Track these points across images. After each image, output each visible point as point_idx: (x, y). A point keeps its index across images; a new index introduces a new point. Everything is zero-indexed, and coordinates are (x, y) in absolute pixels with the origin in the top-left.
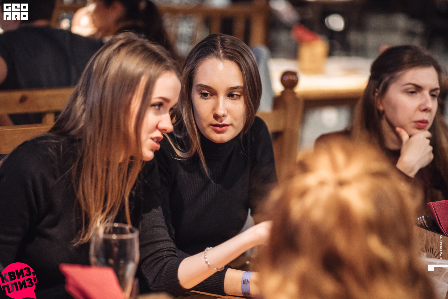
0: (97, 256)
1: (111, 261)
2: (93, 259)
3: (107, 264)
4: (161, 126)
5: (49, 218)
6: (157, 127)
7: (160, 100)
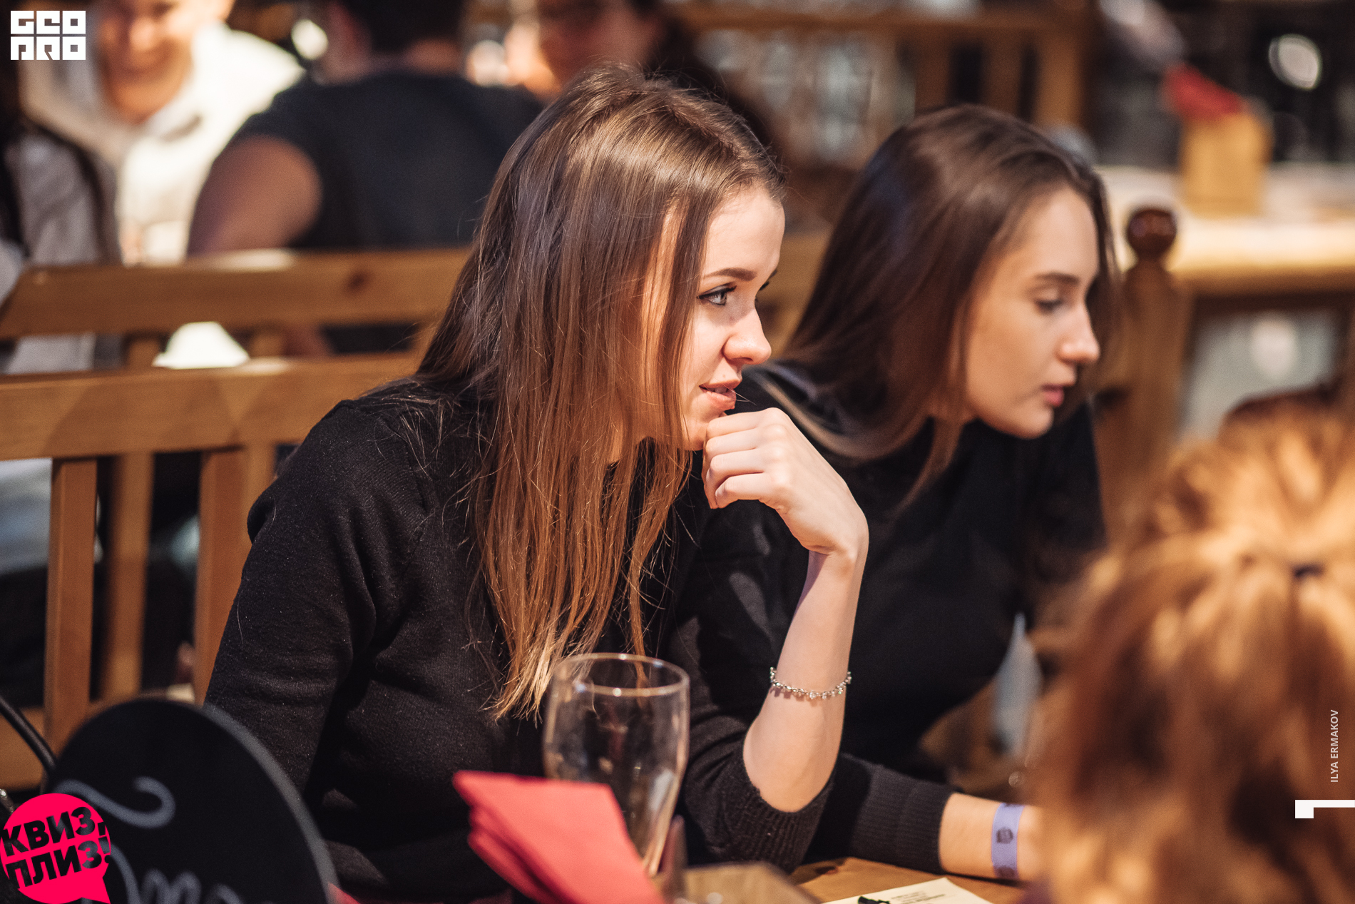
0: (564, 749)
1: (606, 765)
2: (553, 758)
3: (593, 774)
4: (735, 348)
5: (411, 631)
6: (722, 353)
7: (726, 279)
